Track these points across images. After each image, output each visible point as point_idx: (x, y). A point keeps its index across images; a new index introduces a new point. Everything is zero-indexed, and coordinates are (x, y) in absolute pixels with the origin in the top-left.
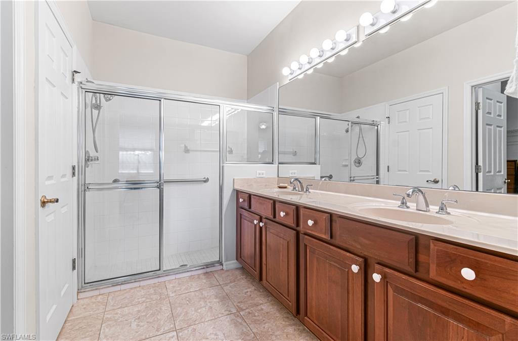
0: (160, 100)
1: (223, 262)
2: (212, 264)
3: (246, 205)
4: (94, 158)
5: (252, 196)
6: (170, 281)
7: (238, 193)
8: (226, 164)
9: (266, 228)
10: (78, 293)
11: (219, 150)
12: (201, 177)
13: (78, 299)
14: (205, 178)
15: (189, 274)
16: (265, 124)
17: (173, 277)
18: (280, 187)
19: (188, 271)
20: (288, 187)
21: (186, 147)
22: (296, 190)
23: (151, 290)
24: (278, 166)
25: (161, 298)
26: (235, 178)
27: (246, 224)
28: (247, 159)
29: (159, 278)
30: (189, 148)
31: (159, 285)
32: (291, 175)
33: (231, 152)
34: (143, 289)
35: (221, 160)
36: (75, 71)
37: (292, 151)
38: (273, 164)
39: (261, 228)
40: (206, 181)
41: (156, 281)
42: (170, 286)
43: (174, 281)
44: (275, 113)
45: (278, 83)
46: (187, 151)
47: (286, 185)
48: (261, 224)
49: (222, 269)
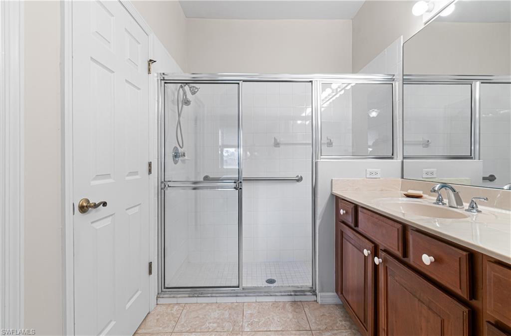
0: (238, 84)
1: (317, 292)
2: (302, 292)
3: (350, 220)
4: (181, 154)
5: (360, 209)
6: (249, 304)
7: (338, 200)
8: (321, 158)
9: (386, 269)
10: (157, 297)
11: (311, 142)
12: (293, 175)
13: (157, 304)
14: (297, 176)
15: (272, 299)
16: (376, 110)
17: (253, 299)
18: (408, 196)
19: (271, 295)
20: (425, 196)
21: (275, 139)
22: (443, 204)
23: (227, 312)
24: (403, 162)
25: (233, 330)
26: (333, 179)
27: (349, 249)
28: (353, 152)
29: (237, 298)
30: (278, 141)
31: (236, 306)
32: (425, 176)
33: (330, 144)
34: (218, 307)
35: (315, 156)
36: (151, 60)
37: (421, 140)
38: (392, 158)
39: (376, 267)
40: (299, 180)
41: (234, 300)
42: (247, 312)
43: (254, 304)
44: (397, 83)
45: (402, 37)
46: (277, 144)
47: (420, 193)
48: (377, 260)
49: (316, 301)
